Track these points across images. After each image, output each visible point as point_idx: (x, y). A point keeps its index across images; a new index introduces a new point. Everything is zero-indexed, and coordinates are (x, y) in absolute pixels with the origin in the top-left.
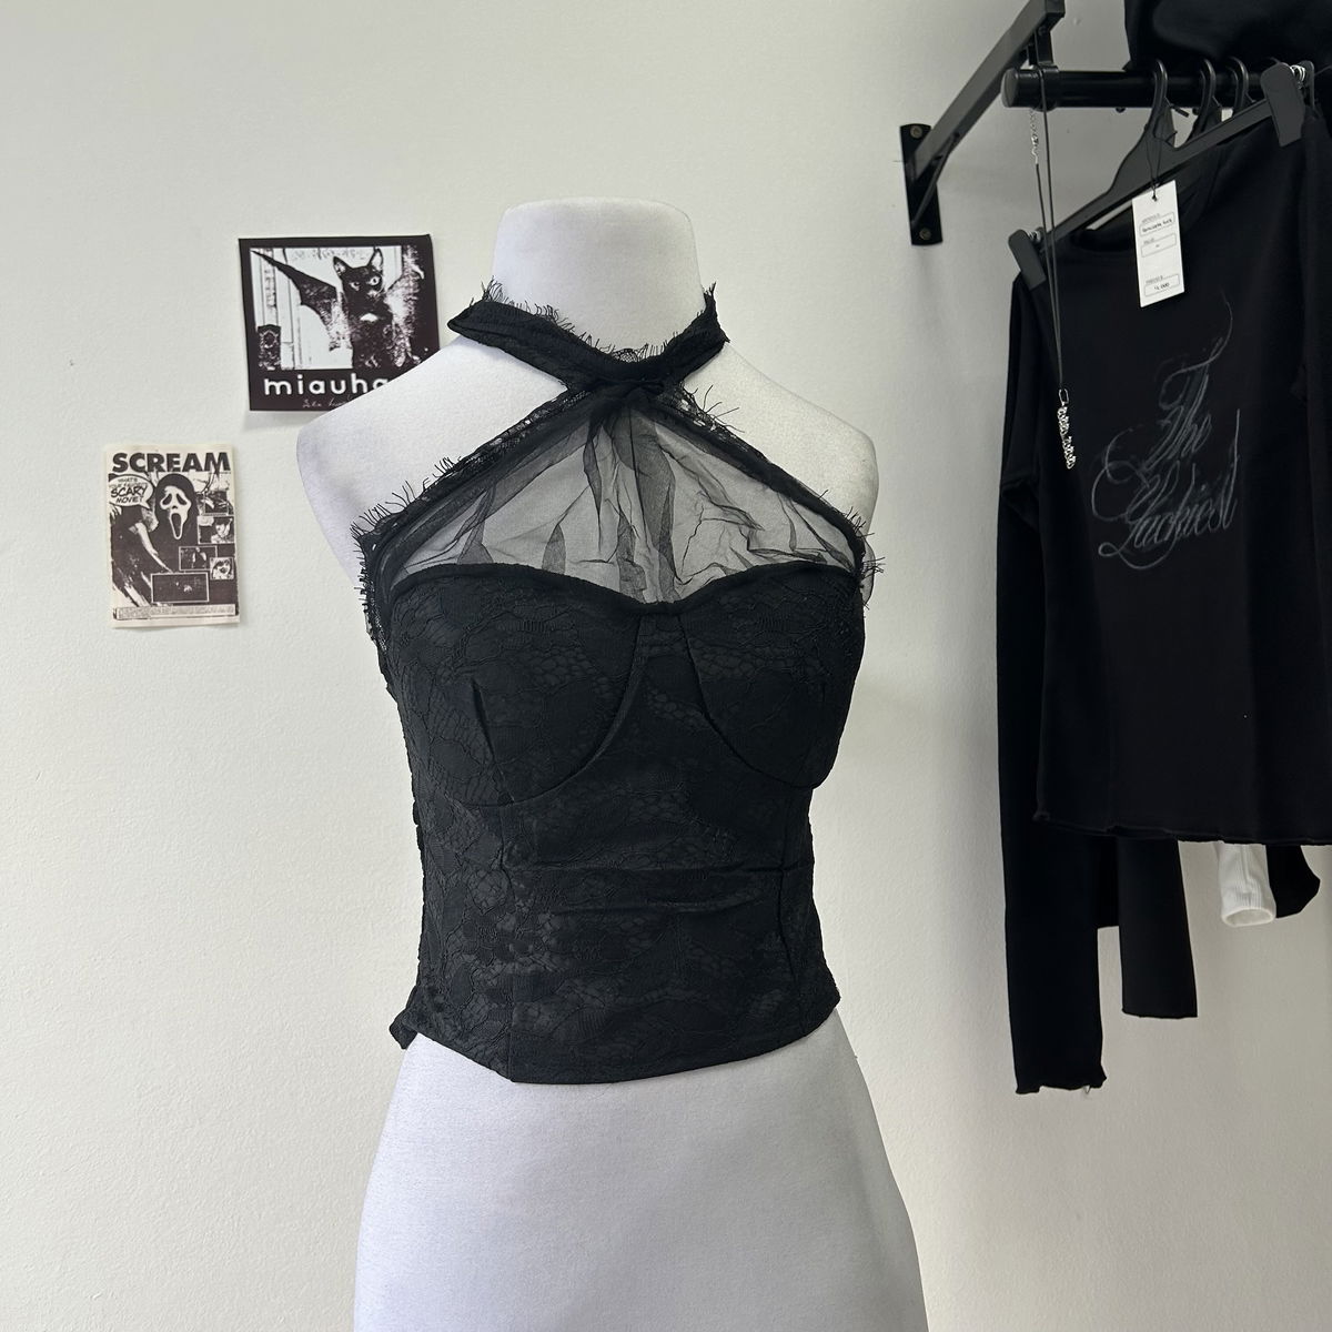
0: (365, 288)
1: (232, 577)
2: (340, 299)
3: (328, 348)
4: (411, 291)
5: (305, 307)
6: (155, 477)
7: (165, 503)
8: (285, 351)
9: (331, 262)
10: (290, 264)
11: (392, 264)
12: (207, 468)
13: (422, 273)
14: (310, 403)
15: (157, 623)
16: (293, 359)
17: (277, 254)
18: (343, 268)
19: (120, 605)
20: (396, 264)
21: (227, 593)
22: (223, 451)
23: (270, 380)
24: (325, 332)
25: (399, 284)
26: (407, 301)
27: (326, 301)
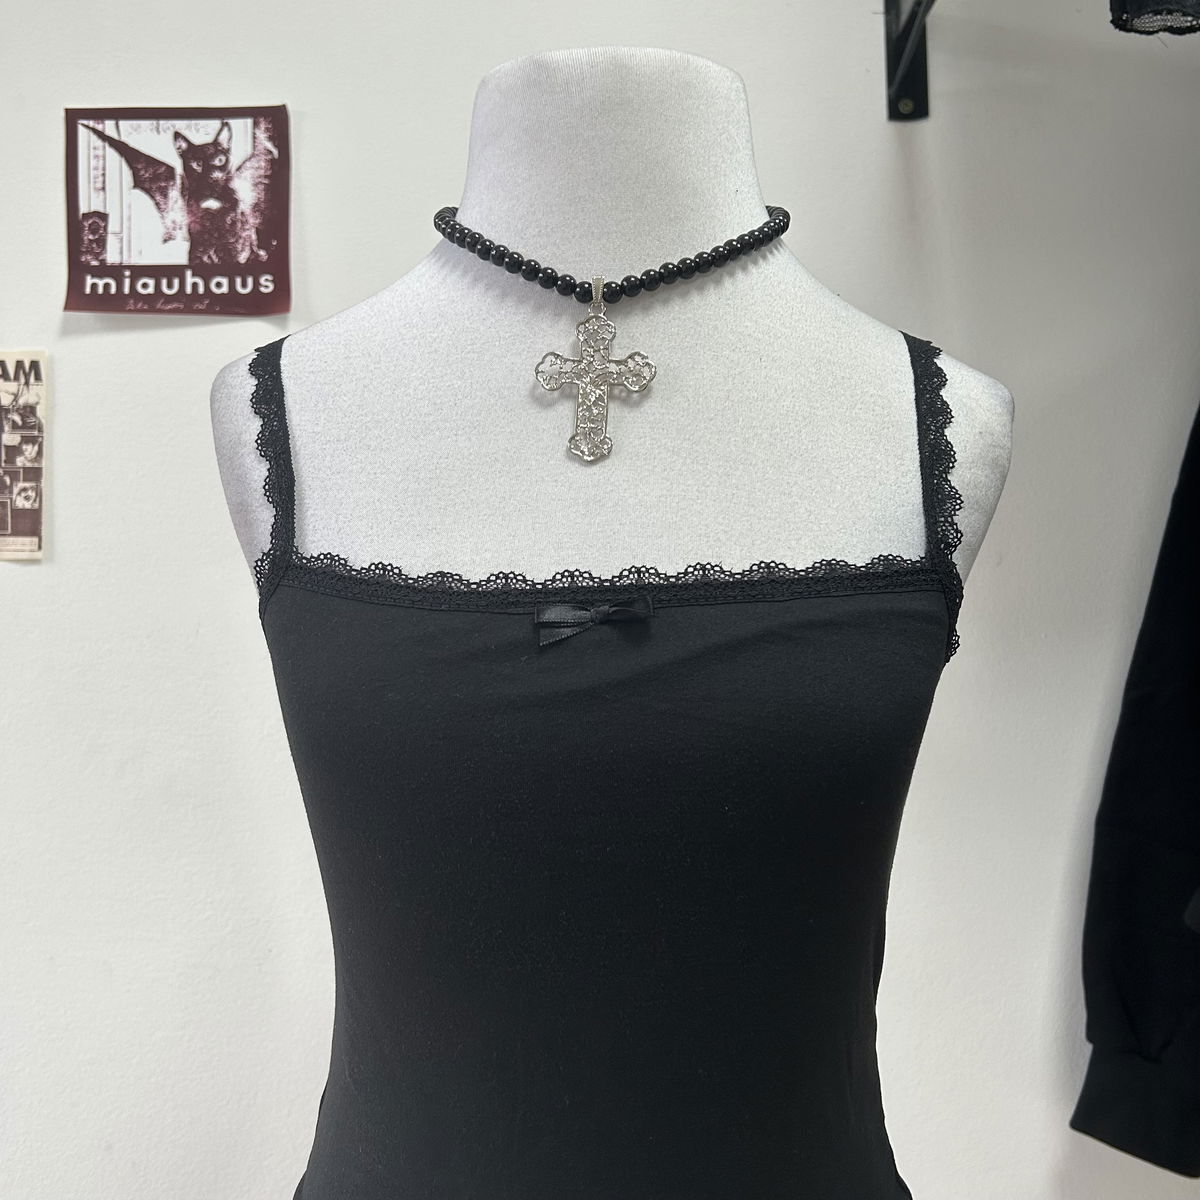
0: (209, 168)
1: (36, 505)
2: (178, 181)
3: (161, 239)
4: (262, 172)
5: (138, 193)
8: (112, 243)
9: (170, 135)
10: (124, 139)
11: (242, 138)
12: (16, 378)
13: (275, 152)
14: (135, 304)
16: (121, 253)
17: (109, 127)
20: (246, 141)
21: (29, 524)
22: (35, 358)
23: (93, 276)
24: (159, 221)
25: (248, 164)
26: (256, 185)
27: (163, 184)
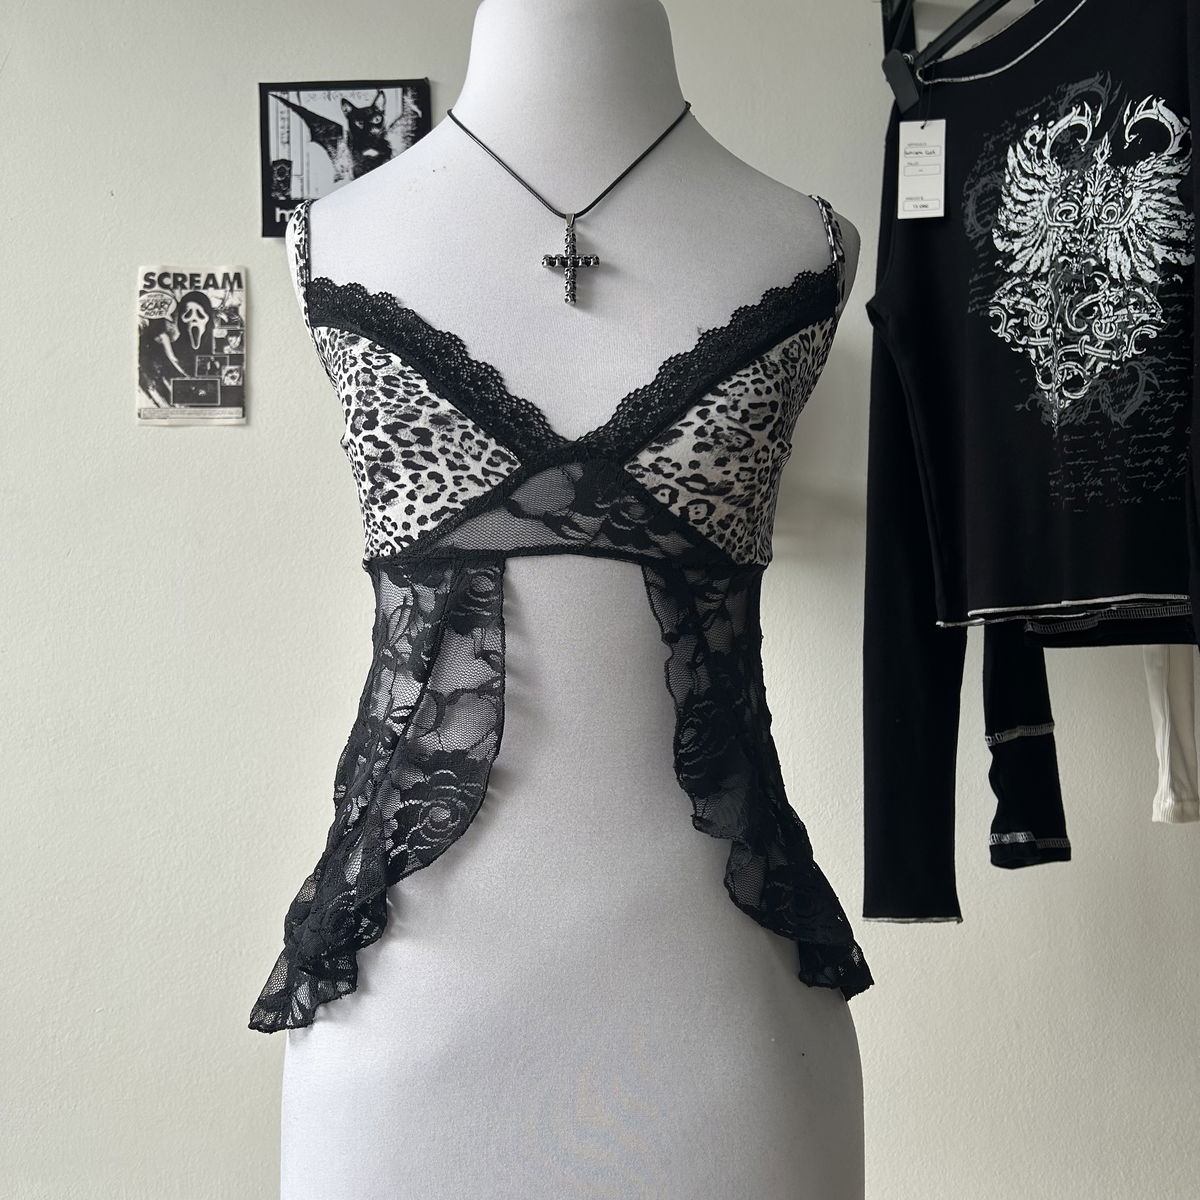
0: (369, 126)
1: (241, 383)
2: (345, 136)
3: (332, 179)
4: (409, 128)
5: (315, 144)
6: (179, 294)
7: (187, 316)
8: (295, 183)
9: (339, 101)
10: (304, 105)
11: (394, 105)
12: (224, 287)
13: (420, 113)
15: (175, 422)
16: (302, 190)
17: (292, 97)
18: (349, 109)
19: (144, 406)
20: (397, 105)
21: (237, 397)
22: (237, 271)
23: (281, 209)
24: (331, 165)
25: (398, 122)
26: (405, 138)
27: (333, 138)
